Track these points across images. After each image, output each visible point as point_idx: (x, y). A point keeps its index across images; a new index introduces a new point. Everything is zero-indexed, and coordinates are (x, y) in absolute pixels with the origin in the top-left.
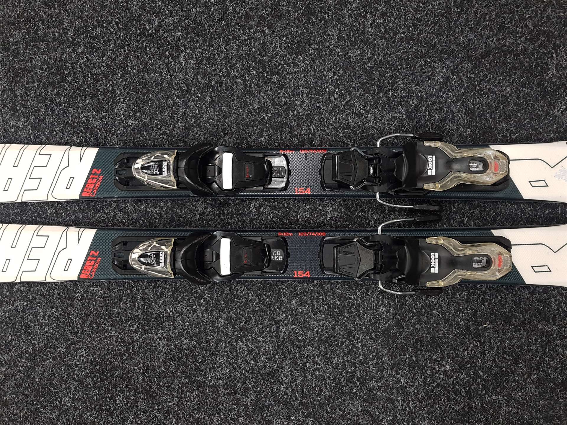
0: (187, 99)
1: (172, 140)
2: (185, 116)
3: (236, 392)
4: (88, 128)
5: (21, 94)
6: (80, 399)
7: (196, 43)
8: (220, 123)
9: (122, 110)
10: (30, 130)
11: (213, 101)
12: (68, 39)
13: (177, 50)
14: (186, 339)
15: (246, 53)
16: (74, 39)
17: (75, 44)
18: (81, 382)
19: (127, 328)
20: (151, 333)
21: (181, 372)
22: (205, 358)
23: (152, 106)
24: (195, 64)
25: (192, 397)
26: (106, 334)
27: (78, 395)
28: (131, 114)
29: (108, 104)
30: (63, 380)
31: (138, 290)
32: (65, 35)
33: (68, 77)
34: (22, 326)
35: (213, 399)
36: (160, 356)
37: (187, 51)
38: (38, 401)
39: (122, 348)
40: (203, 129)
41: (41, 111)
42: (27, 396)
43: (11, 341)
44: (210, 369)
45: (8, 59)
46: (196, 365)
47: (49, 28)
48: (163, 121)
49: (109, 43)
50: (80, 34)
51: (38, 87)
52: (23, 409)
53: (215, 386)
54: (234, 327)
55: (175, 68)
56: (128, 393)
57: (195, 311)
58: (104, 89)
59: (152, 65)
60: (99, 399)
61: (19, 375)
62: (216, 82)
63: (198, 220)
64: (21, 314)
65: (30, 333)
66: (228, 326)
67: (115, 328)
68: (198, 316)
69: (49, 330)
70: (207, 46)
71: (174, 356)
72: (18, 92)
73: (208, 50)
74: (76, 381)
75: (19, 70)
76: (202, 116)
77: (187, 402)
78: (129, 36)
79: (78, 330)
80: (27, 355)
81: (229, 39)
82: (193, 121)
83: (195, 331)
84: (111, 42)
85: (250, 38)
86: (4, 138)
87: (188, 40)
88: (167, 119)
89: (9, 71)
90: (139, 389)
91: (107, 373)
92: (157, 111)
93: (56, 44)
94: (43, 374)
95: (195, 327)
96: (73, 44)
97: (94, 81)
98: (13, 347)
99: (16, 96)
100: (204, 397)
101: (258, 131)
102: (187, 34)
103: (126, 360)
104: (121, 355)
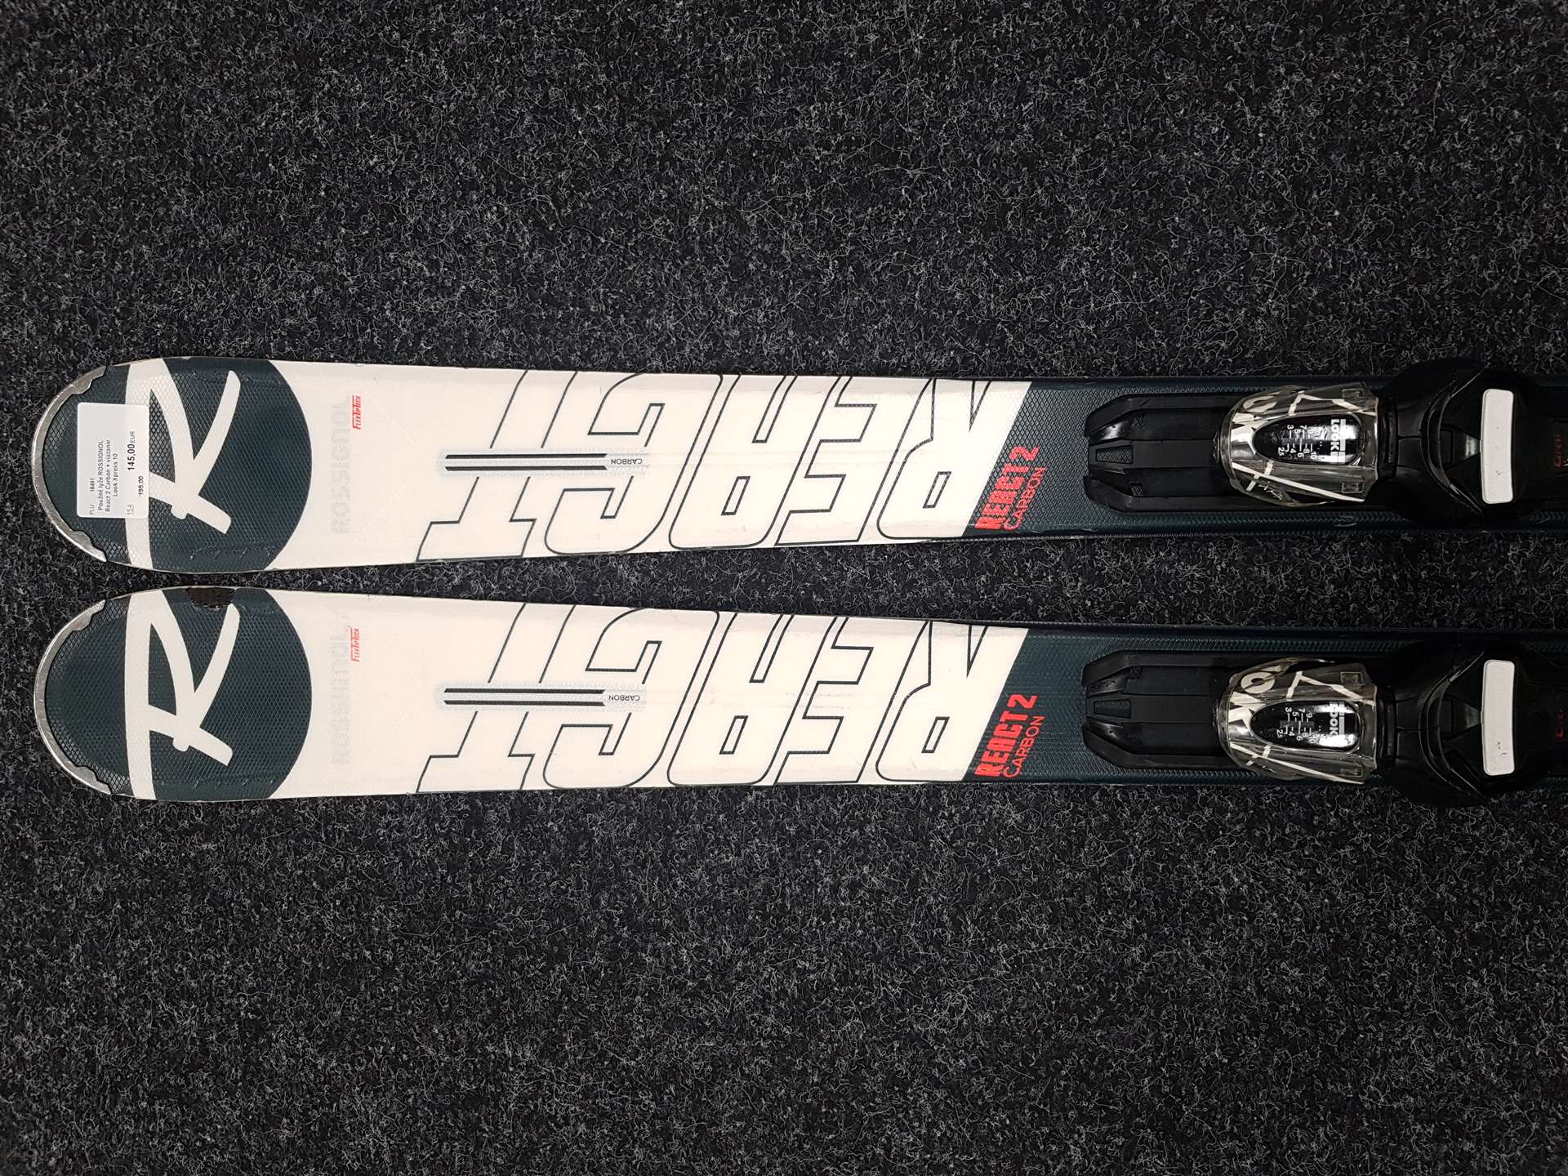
0: (1296, 226)
1: (1246, 351)
2: (1287, 279)
3: (1459, 1132)
4: (971, 322)
5: (760, 222)
6: (950, 1140)
7: (1323, 54)
8: (1404, 296)
9: (1081, 265)
10: (791, 333)
11: (1381, 231)
12: (909, 53)
13: (1261, 77)
14: (1292, 966)
15: (1490, 79)
16: (928, 52)
17: (929, 65)
18: (954, 1089)
19: (1100, 928)
20: (1180, 947)
21: (1278, 1068)
22: (1354, 1025)
23: (1181, 249)
24: (1323, 117)
25: (1314, 1145)
26: (1033, 945)
27: (943, 1127)
28: (1112, 277)
29: (1038, 249)
30: (894, 1081)
31: (1135, 814)
32: (899, 39)
33: (908, 168)
34: (765, 917)
35: (1382, 1150)
36: (1207, 1016)
37: (1296, 78)
38: (817, 1142)
39: (1087, 990)
40: (1348, 317)
41: (824, 274)
42: (782, 1127)
43: (730, 961)
44: (1373, 1061)
45: (720, 117)
46: (1326, 1049)
47: (848, 19)
48: (1215, 295)
49: (1042, 60)
50: (947, 35)
51: (816, 201)
52: (769, 1165)
53: (1389, 1114)
54: (1450, 935)
55: (1257, 131)
56: (1105, 1128)
57: (1322, 881)
58: (1024, 205)
59: (1180, 124)
60: (1012, 1143)
61: (757, 1063)
62: (1390, 172)
63: (1328, 601)
64: (763, 879)
65: (790, 939)
66: (1433, 929)
67: (1063, 928)
68: (1332, 897)
69: (852, 929)
70: (1360, 62)
71: (1253, 1018)
72: (751, 218)
73: (1362, 75)
74: (938, 1085)
75: (752, 150)
76: (1345, 279)
77: (1300, 1156)
78: (1105, 37)
79: (943, 932)
80: (782, 1004)
81: (1433, 37)
82: (1315, 293)
83: (1318, 942)
84: (1048, 57)
85: (1504, 34)
86: (709, 356)
87: (1299, 44)
88: (1229, 289)
89: (721, 154)
90: (1140, 1116)
91: (1038, 1063)
92: (1196, 265)
93: (870, 69)
94: (832, 1063)
95: (1321, 931)
96: (926, 65)
97: (993, 179)
98: (739, 979)
99: (744, 227)
100: (1354, 1145)
101: (1532, 320)
102: (1294, 25)
103: (1097, 1025)
104: (1084, 1011)
